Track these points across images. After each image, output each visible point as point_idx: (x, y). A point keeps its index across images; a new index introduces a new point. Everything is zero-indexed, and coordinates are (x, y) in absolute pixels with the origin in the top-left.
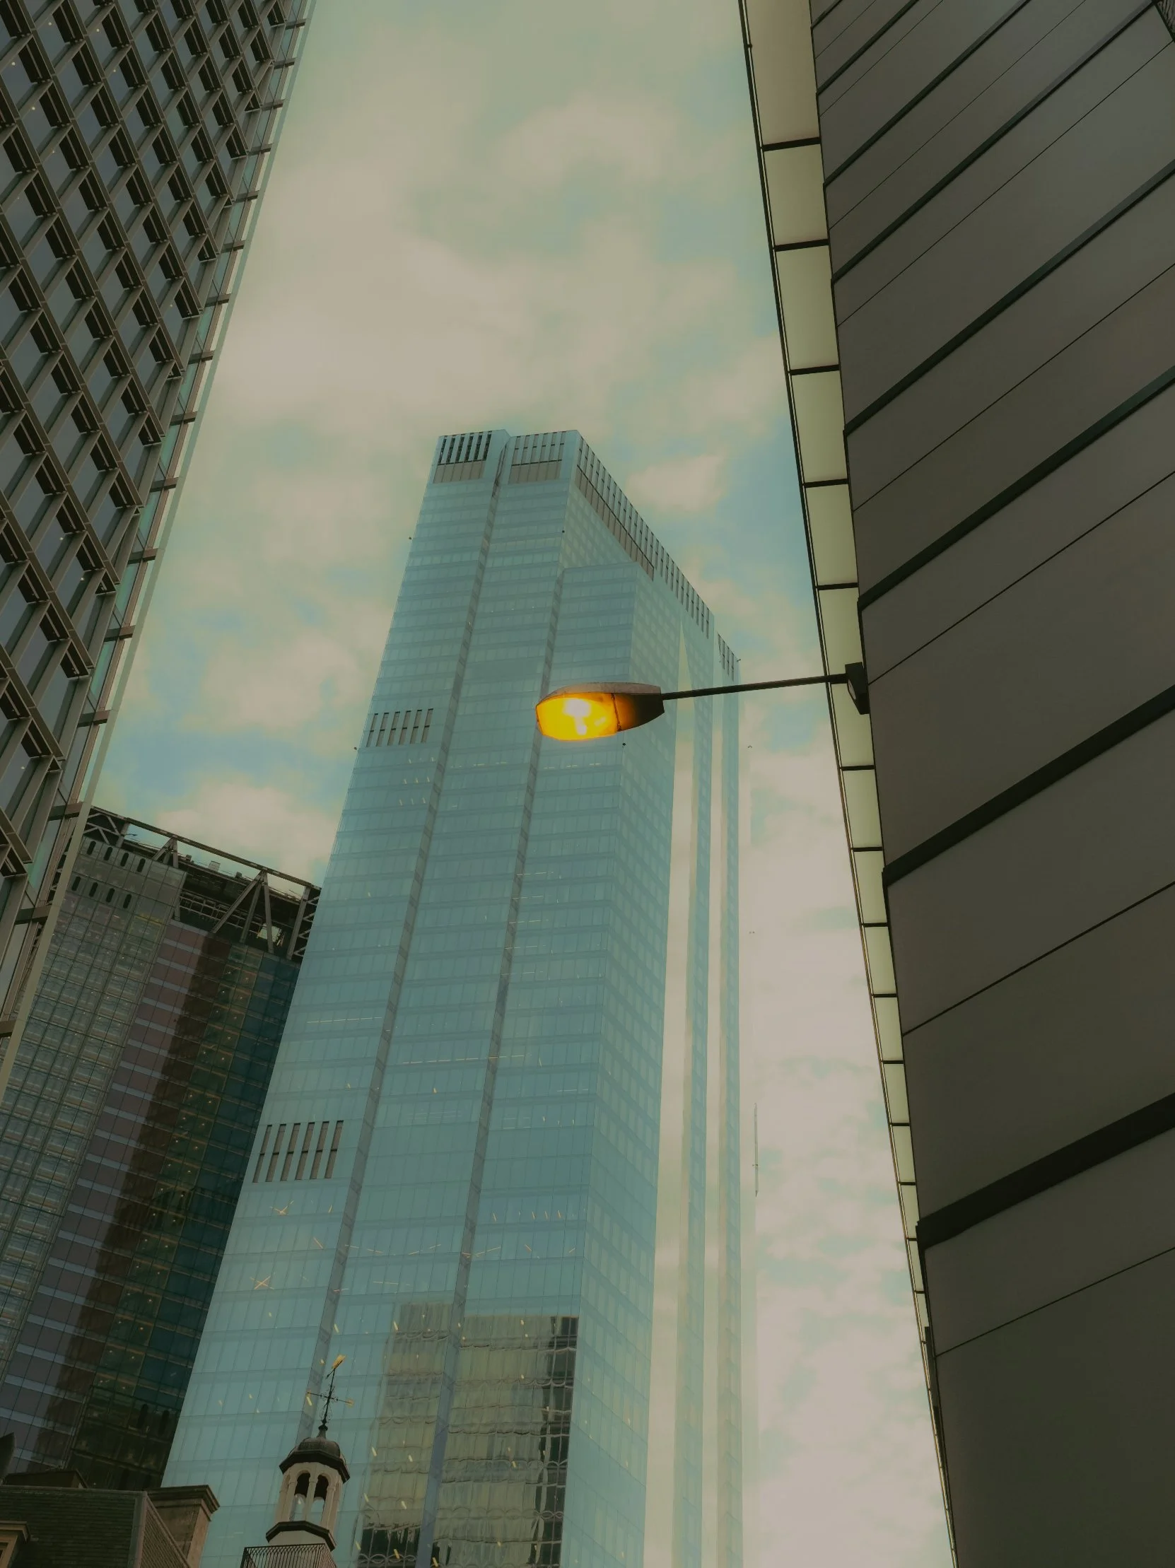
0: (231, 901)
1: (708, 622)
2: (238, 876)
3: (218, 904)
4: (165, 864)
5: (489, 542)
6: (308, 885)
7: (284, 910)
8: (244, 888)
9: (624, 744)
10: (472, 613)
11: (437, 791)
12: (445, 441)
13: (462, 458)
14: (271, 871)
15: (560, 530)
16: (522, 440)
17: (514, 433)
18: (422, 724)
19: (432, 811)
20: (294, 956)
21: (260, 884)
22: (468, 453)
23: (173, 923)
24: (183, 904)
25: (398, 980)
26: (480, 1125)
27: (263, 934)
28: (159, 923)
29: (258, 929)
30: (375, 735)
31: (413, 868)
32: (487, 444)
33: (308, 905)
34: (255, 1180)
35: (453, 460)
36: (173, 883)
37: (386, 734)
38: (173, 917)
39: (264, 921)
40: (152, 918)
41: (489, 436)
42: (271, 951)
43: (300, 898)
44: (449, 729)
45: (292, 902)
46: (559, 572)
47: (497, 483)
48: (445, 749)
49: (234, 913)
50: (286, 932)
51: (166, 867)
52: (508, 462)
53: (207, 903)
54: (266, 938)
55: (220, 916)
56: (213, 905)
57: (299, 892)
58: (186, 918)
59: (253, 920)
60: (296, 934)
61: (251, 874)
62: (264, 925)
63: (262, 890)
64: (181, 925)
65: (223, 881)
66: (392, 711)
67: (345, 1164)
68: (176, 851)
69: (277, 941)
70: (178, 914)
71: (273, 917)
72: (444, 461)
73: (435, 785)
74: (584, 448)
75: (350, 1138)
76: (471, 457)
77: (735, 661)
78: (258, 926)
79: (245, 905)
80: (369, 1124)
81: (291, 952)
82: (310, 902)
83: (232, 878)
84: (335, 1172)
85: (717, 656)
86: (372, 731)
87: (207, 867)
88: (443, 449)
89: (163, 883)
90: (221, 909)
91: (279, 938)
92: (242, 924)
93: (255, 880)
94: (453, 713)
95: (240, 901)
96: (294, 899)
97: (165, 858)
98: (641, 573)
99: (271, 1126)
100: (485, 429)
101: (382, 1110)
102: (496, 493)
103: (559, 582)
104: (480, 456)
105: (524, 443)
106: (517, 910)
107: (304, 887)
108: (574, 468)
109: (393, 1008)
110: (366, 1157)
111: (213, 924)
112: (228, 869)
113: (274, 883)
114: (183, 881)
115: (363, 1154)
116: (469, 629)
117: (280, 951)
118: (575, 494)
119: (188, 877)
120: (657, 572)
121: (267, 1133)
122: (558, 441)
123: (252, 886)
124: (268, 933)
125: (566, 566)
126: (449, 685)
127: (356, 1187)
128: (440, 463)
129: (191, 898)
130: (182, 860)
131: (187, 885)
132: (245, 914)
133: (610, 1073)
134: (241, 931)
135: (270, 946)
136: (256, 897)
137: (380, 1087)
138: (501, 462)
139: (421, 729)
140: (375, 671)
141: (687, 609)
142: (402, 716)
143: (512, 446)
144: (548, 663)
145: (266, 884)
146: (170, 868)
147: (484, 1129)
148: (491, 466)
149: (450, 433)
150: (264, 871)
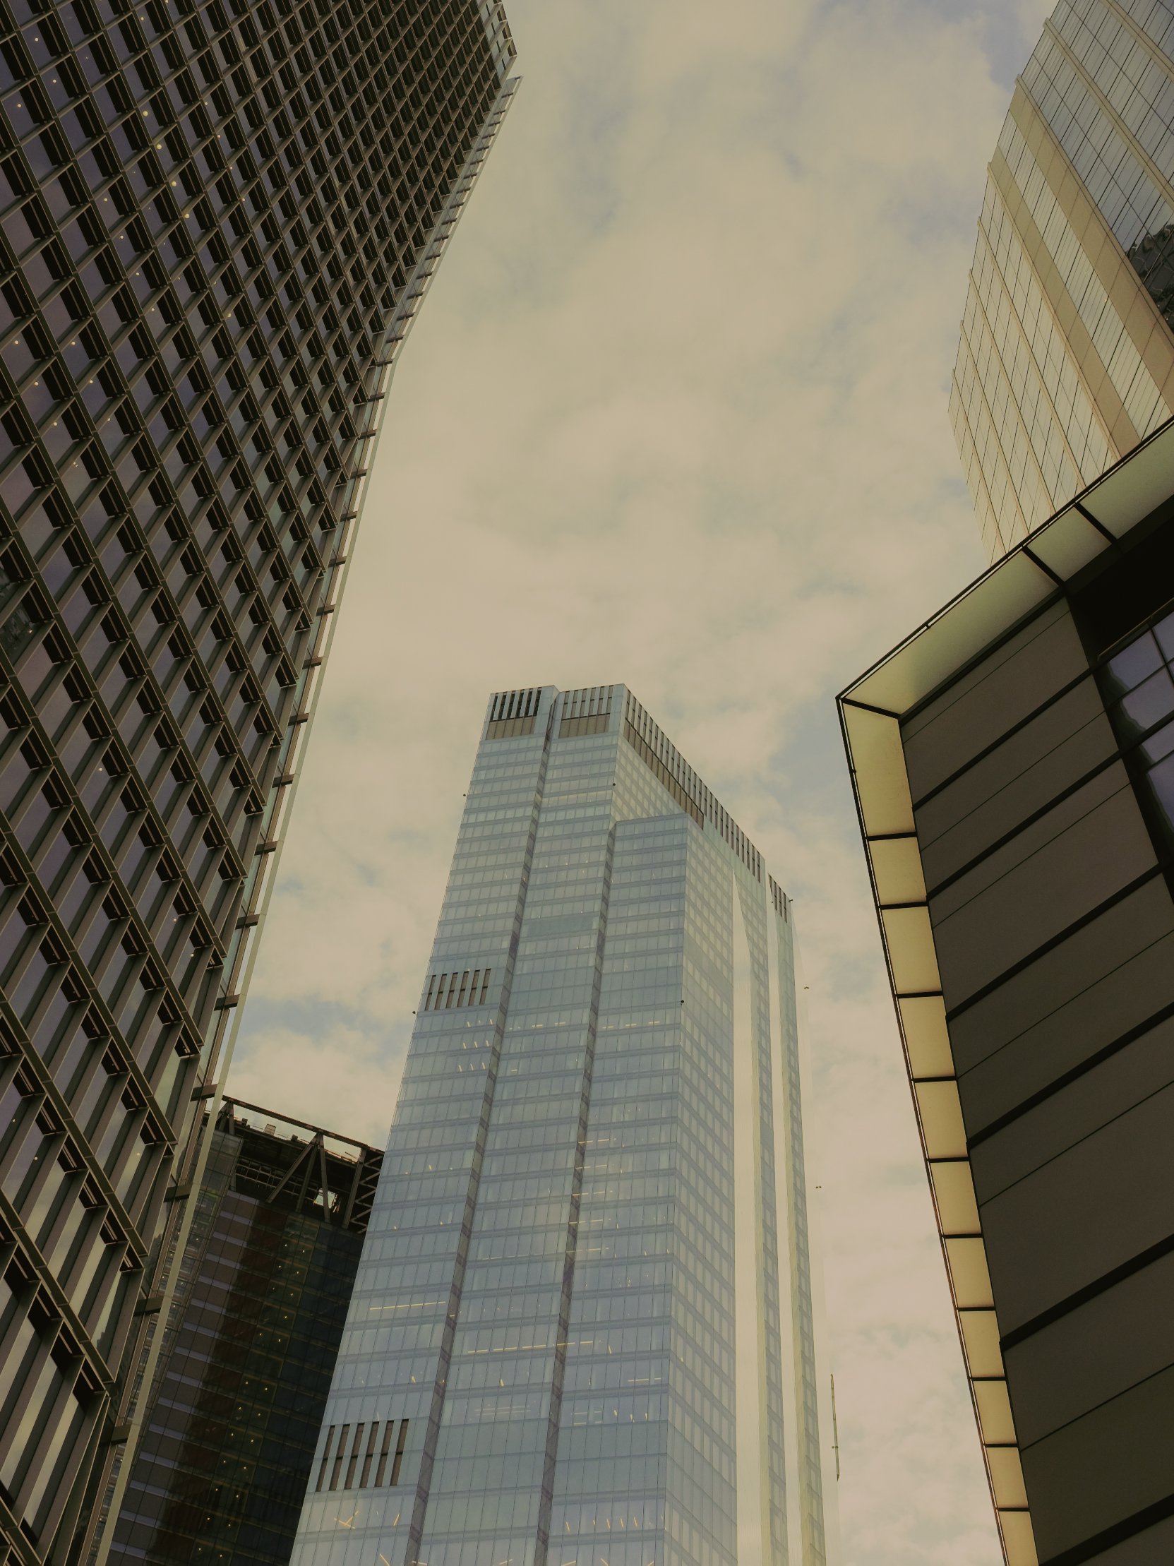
0: (287, 1166)
1: (759, 866)
2: (294, 1138)
3: (273, 1170)
4: (221, 1131)
5: (542, 797)
6: (364, 1147)
7: (339, 1173)
8: (300, 1152)
9: (683, 1002)
10: (527, 869)
11: (496, 1055)
12: (496, 698)
13: (513, 715)
14: (327, 1134)
15: (610, 783)
16: (571, 695)
17: (562, 688)
18: (480, 984)
19: (493, 1078)
20: (350, 1223)
21: (317, 1145)
22: (519, 709)
23: (230, 1193)
24: (238, 1170)
25: (462, 1261)
26: (550, 1421)
27: (319, 1201)
28: (216, 1194)
29: (314, 1196)
30: (434, 997)
31: (473, 1139)
32: (538, 700)
33: (364, 1168)
34: (318, 1489)
35: (504, 716)
36: (230, 1152)
37: (445, 996)
38: (229, 1189)
39: (320, 1187)
40: (209, 1189)
41: (539, 692)
42: (327, 1220)
43: (356, 1161)
44: (507, 990)
45: (349, 1165)
46: (612, 825)
47: (548, 738)
48: (504, 1011)
49: (290, 1179)
50: (342, 1198)
51: (223, 1134)
52: (558, 716)
53: (263, 1170)
54: (322, 1205)
55: (276, 1183)
56: (268, 1172)
57: (354, 1154)
58: (242, 1187)
59: (310, 1186)
60: (352, 1200)
61: (307, 1137)
62: (321, 1191)
63: (318, 1153)
64: (237, 1196)
65: (278, 1145)
66: (450, 972)
67: (411, 1468)
68: (232, 1116)
69: (333, 1207)
70: (233, 1184)
71: (329, 1183)
72: (496, 717)
73: (494, 1048)
74: (631, 701)
75: (416, 1438)
76: (522, 713)
77: (787, 901)
78: (314, 1192)
79: (301, 1170)
80: (435, 1424)
81: (348, 1219)
82: (366, 1165)
83: (287, 1142)
84: (401, 1479)
85: (770, 898)
86: (430, 994)
87: (263, 1131)
88: (494, 706)
89: (220, 1152)
90: (277, 1175)
91: (336, 1204)
92: (298, 1191)
93: (311, 1143)
94: (510, 972)
95: (296, 1166)
96: (350, 1162)
97: (222, 1122)
98: (690, 823)
99: (334, 1426)
100: (534, 685)
101: (448, 1407)
102: (548, 748)
103: (612, 835)
104: (531, 712)
105: (572, 698)
106: (580, 1181)
107: (360, 1149)
108: (623, 720)
109: (457, 1292)
110: (432, 1460)
111: (270, 1191)
112: (284, 1132)
113: (331, 1146)
114: (240, 1149)
115: (429, 1457)
116: (524, 885)
117: (337, 1218)
118: (625, 746)
119: (245, 1142)
120: (706, 819)
121: (330, 1435)
122: (607, 694)
123: (308, 1149)
124: (327, 1199)
125: (618, 818)
126: (506, 944)
127: (423, 1497)
128: (491, 720)
129: (247, 1165)
130: (238, 1125)
131: (245, 1152)
132: (300, 1179)
133: (682, 1360)
134: (296, 1198)
135: (327, 1215)
136: (311, 1162)
137: (446, 1379)
138: (552, 717)
139: (479, 991)
140: (432, 932)
141: (738, 854)
142: (460, 977)
143: (561, 701)
144: (604, 918)
145: (323, 1147)
146: (227, 1136)
147: (554, 1426)
148: (541, 722)
149: (501, 690)
150: (320, 1133)
